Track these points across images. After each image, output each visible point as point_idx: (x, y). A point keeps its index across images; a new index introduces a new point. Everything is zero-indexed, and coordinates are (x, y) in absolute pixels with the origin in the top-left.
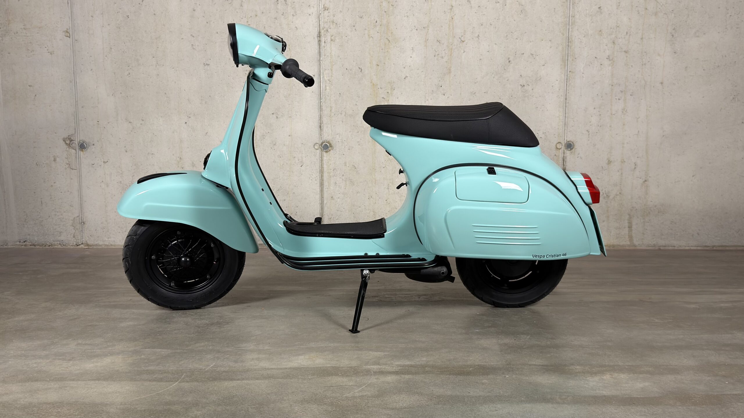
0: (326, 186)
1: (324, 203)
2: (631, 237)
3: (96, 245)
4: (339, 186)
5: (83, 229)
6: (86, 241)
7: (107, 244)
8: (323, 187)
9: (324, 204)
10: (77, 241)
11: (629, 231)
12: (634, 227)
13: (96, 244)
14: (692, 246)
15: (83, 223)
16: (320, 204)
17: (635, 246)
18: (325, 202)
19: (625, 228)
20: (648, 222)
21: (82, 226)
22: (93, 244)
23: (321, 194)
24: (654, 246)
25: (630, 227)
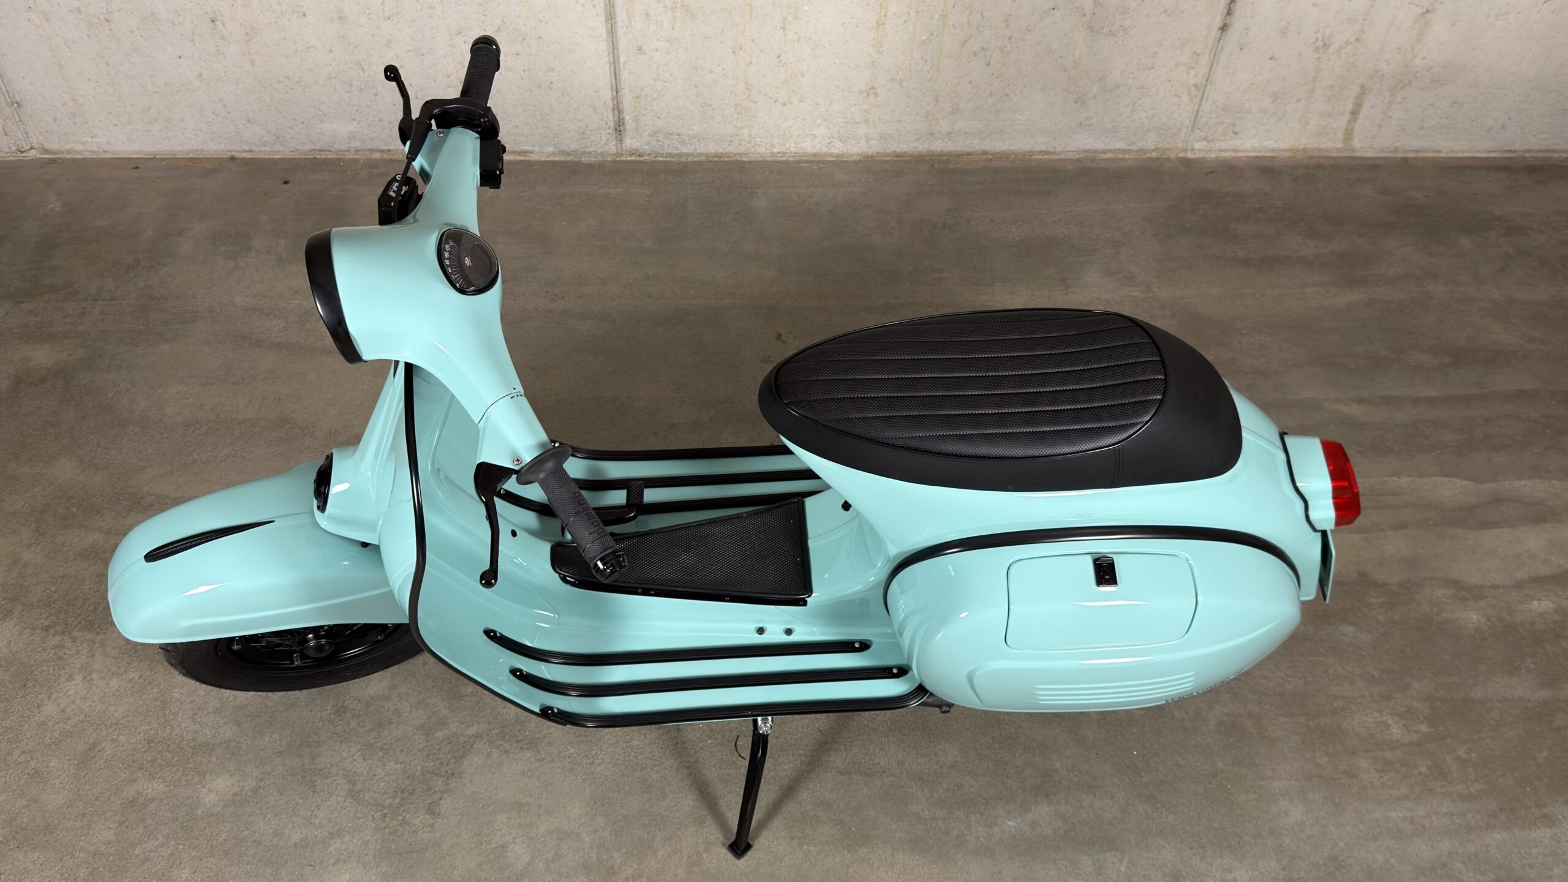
0: (623, 21)
1: (619, 61)
2: (1349, 134)
3: (69, 151)
4: (656, 21)
5: (21, 116)
6: (39, 144)
7: (95, 149)
8: (615, 23)
9: (619, 63)
10: (18, 143)
11: (1349, 121)
12: (1364, 111)
13: (67, 150)
14: (1478, 151)
15: (15, 105)
16: (610, 63)
17: (1353, 151)
18: (622, 59)
19: (1343, 114)
20: (1400, 103)
21: (17, 112)
22: (58, 149)
23: (610, 40)
24: (1396, 149)
25: (1355, 113)
